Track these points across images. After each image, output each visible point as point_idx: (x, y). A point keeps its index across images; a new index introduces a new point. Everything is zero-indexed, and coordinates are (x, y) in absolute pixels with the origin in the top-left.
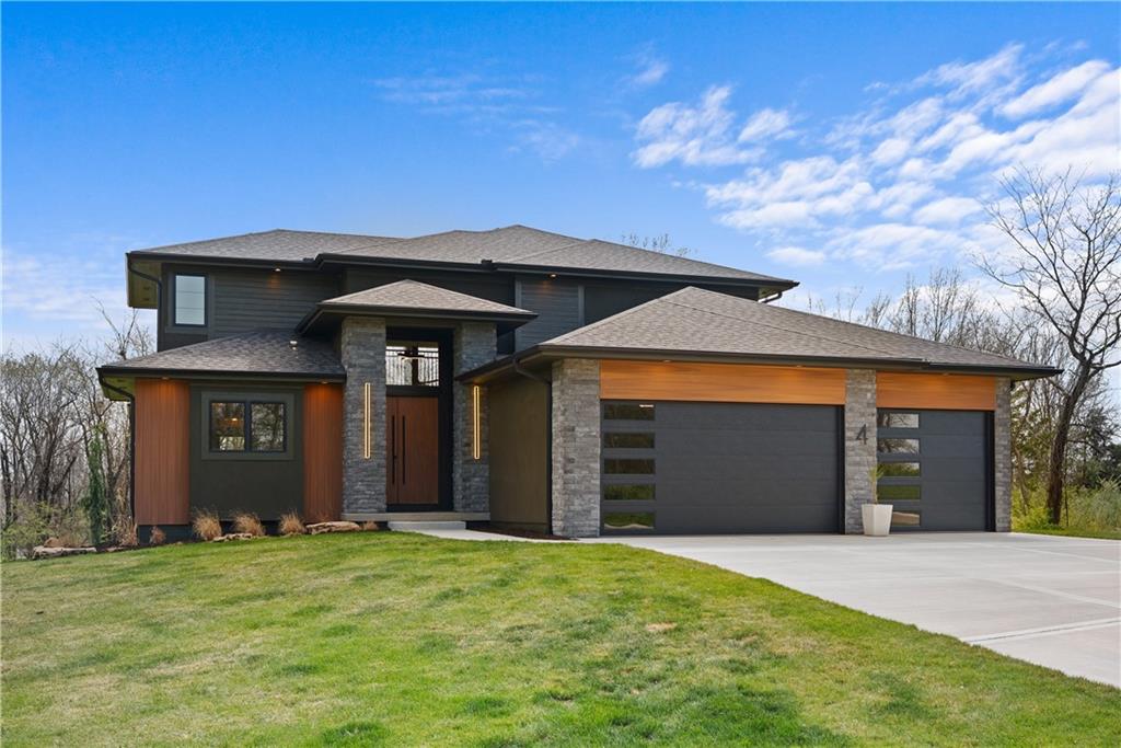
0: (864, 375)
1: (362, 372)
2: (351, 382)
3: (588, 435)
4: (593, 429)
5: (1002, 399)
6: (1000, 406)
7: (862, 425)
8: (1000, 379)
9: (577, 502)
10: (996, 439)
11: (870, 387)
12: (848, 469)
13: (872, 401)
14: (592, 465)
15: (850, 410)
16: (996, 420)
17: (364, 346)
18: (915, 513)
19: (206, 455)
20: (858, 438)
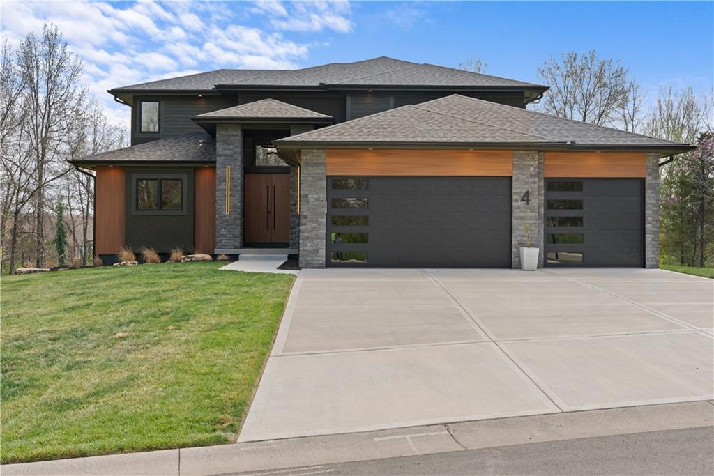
0: (528, 154)
1: (225, 159)
2: (218, 165)
3: (318, 200)
4: (321, 196)
5: (652, 169)
6: (650, 174)
7: (526, 191)
8: (650, 154)
9: (309, 244)
10: (646, 199)
11: (533, 163)
12: (515, 222)
13: (534, 173)
14: (321, 220)
15: (517, 180)
16: (646, 185)
17: (227, 143)
18: (580, 253)
19: (134, 212)
20: (522, 200)
